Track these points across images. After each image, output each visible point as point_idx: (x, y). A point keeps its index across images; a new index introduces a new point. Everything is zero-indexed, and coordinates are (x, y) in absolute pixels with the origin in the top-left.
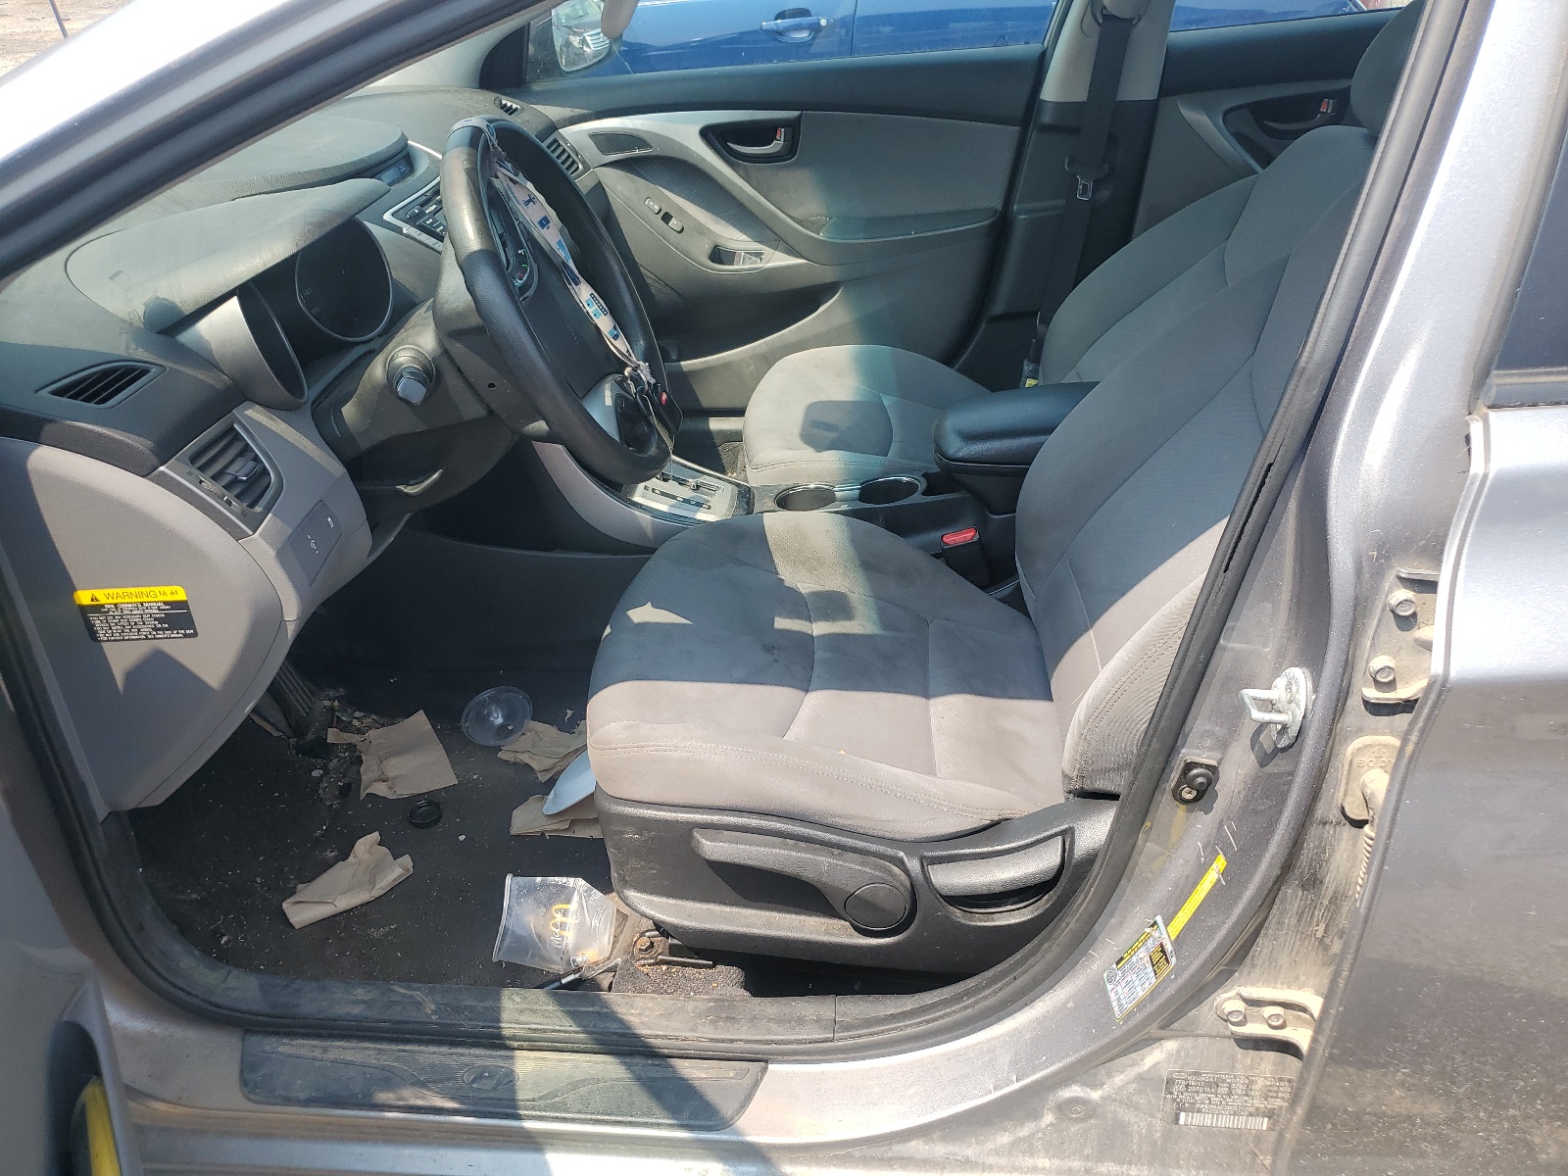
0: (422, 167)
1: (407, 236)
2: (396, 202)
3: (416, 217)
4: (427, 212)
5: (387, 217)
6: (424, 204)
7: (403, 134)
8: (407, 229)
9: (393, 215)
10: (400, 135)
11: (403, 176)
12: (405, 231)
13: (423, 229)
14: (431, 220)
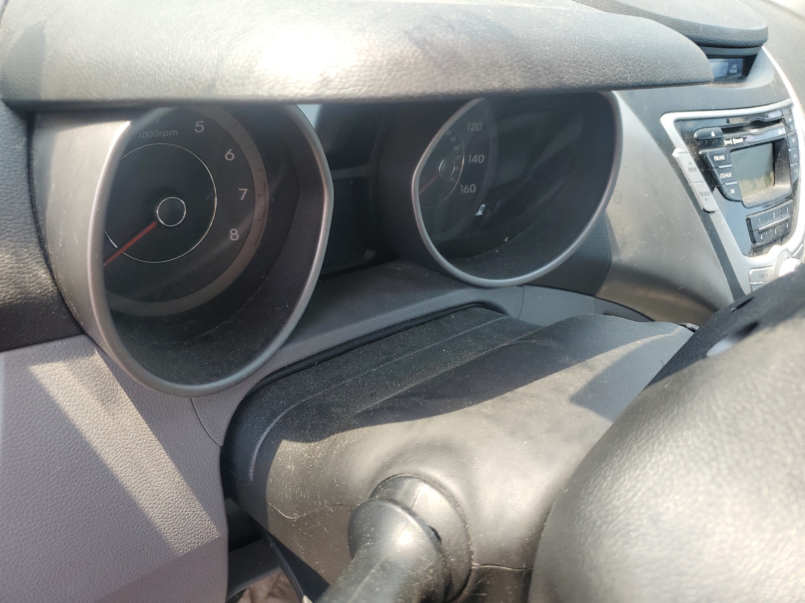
0: (758, 80)
1: (674, 163)
2: (696, 107)
3: (708, 142)
4: (726, 143)
5: (668, 122)
6: (728, 130)
7: (767, 27)
8: (683, 154)
9: (677, 121)
10: (764, 27)
11: (725, 78)
12: (675, 154)
13: (704, 165)
14: (722, 158)
